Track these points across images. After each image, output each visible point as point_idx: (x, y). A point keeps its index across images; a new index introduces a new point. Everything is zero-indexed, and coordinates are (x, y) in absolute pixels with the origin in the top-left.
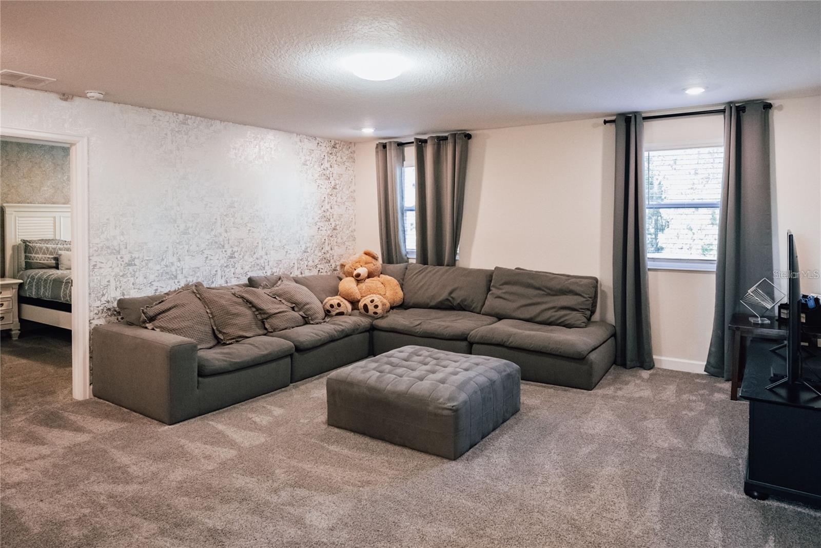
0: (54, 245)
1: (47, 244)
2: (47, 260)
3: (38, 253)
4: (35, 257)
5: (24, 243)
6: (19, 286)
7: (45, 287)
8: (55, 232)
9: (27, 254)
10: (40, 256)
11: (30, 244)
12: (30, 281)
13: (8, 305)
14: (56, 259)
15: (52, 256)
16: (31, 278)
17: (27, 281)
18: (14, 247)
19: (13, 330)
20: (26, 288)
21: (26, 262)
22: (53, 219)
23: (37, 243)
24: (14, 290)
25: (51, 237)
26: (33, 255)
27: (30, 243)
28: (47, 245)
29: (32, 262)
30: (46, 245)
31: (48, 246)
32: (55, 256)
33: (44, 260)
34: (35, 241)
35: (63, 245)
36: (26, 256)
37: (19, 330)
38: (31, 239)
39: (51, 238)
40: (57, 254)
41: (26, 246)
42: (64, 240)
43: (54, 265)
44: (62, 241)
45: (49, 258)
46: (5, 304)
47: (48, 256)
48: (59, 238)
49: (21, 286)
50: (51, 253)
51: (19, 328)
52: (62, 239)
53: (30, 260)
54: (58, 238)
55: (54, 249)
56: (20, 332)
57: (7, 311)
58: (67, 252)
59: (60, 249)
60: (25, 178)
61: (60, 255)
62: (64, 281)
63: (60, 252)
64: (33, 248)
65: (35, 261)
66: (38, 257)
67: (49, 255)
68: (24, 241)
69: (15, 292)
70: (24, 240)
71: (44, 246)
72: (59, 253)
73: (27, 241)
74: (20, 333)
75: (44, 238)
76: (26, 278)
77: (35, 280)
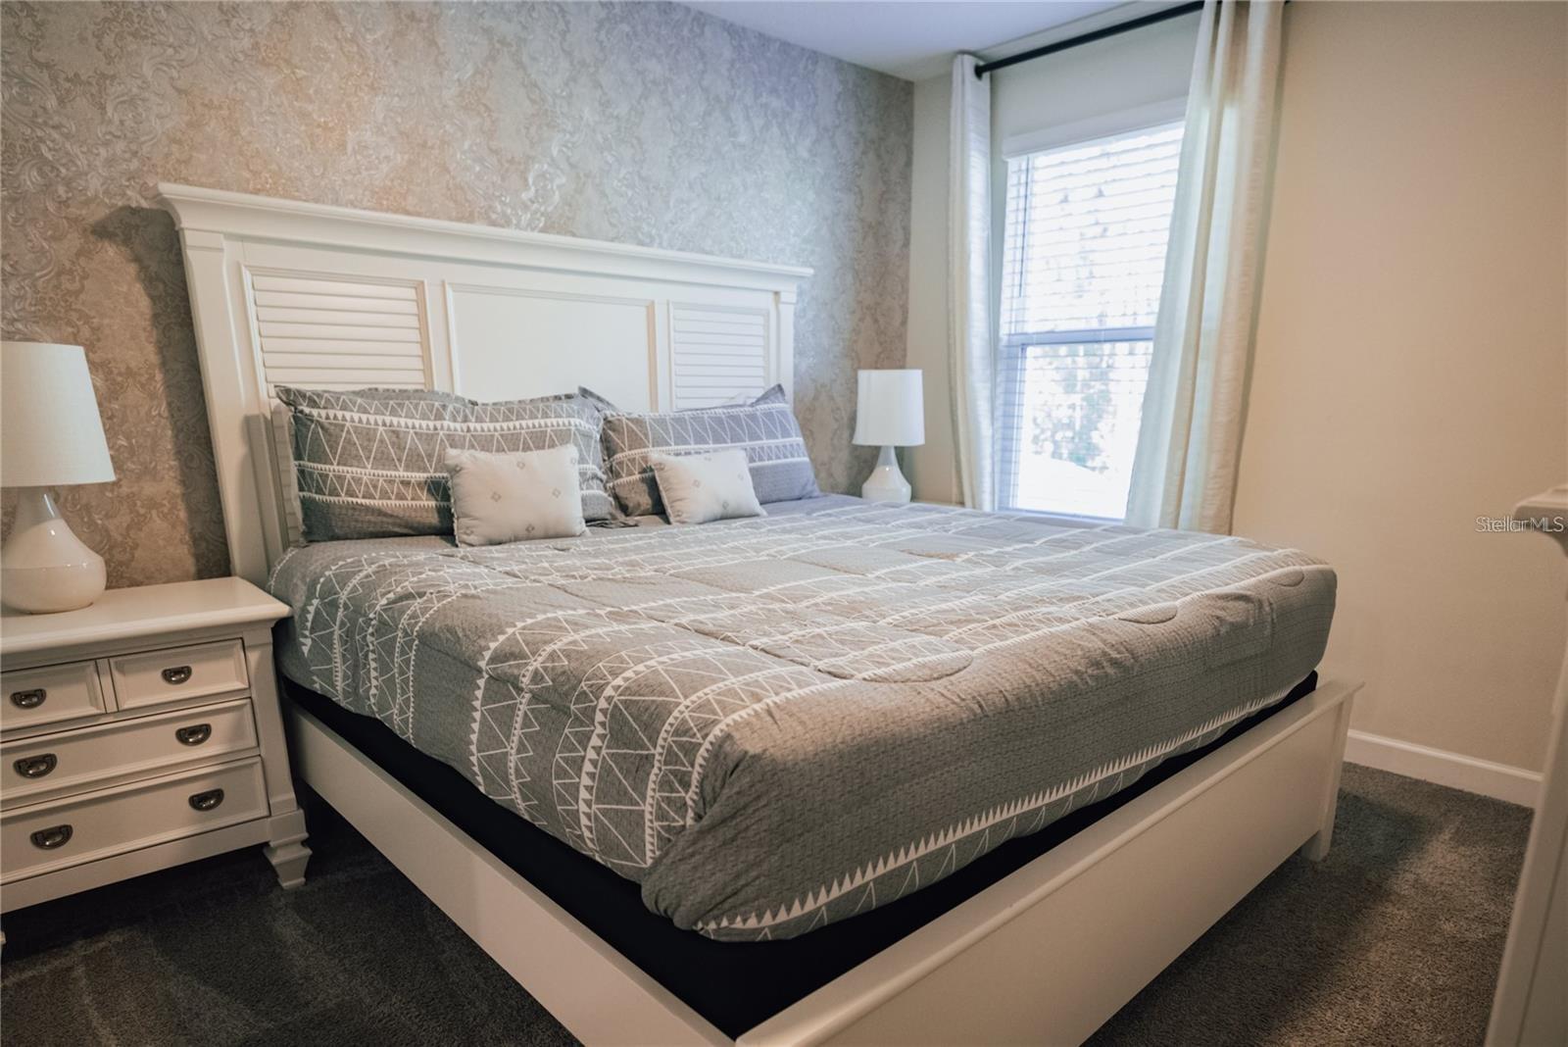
0: (424, 417)
1: (394, 413)
2: (401, 497)
3: (357, 457)
4: (340, 478)
5: (288, 404)
6: (274, 631)
7: (384, 668)
8: (426, 357)
9: (305, 463)
10: (366, 472)
11: (315, 412)
12: (317, 612)
13: (237, 732)
14: (440, 490)
15: (422, 476)
16: (322, 598)
17: (304, 611)
18: (249, 424)
19: (273, 850)
20: (305, 650)
21: (304, 502)
22: (411, 293)
23: (344, 408)
24: (254, 656)
25: (412, 380)
26: (332, 469)
27: (313, 404)
28: (395, 420)
29: (328, 505)
30: (388, 419)
31: (400, 421)
32: (432, 474)
33: (385, 495)
34: (337, 396)
35: (466, 420)
36: (302, 472)
37: (305, 843)
38: (319, 388)
39: (410, 387)
40: (441, 465)
41: (301, 421)
42: (469, 397)
43: (434, 519)
44: (457, 399)
45: (406, 483)
46: (220, 725)
47: (402, 473)
48: (447, 390)
49: (282, 631)
50: (415, 462)
51: (305, 835)
52: (459, 392)
53: (320, 491)
54: (440, 386)
55: (429, 438)
56: (308, 852)
57: (233, 764)
58: (482, 455)
59: (454, 441)
60: (265, 63)
61: (455, 471)
62: (482, 664)
63: (453, 455)
64: (331, 431)
65: (344, 498)
66: (358, 481)
67: (407, 468)
68: (290, 397)
69: (259, 664)
70: (288, 391)
71: (378, 420)
72: (450, 462)
73: (303, 395)
74: (311, 856)
75: (381, 387)
76: (302, 589)
77: (340, 613)
